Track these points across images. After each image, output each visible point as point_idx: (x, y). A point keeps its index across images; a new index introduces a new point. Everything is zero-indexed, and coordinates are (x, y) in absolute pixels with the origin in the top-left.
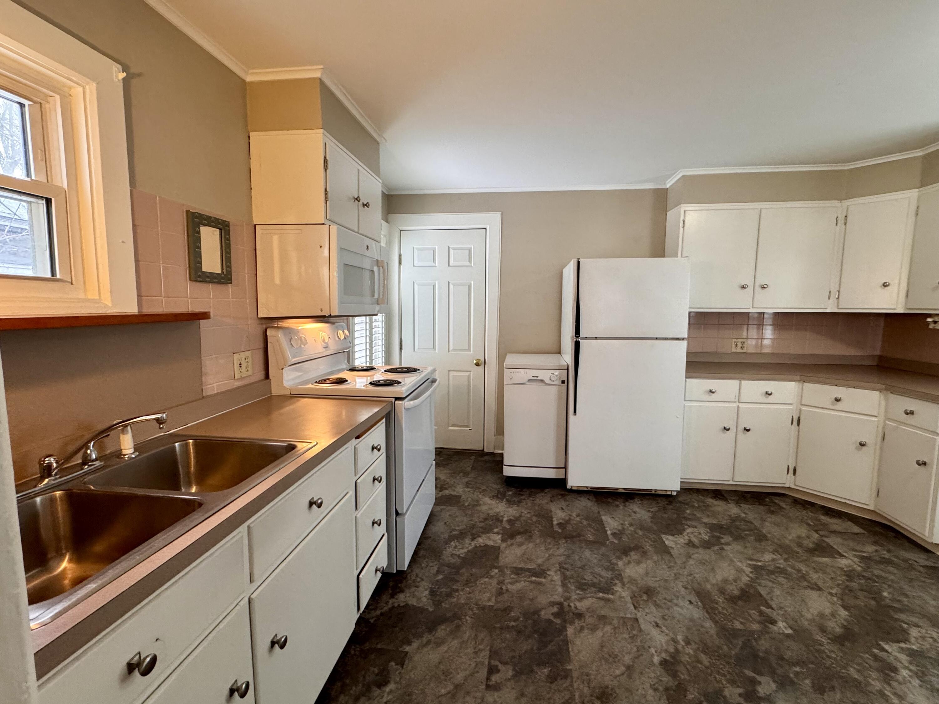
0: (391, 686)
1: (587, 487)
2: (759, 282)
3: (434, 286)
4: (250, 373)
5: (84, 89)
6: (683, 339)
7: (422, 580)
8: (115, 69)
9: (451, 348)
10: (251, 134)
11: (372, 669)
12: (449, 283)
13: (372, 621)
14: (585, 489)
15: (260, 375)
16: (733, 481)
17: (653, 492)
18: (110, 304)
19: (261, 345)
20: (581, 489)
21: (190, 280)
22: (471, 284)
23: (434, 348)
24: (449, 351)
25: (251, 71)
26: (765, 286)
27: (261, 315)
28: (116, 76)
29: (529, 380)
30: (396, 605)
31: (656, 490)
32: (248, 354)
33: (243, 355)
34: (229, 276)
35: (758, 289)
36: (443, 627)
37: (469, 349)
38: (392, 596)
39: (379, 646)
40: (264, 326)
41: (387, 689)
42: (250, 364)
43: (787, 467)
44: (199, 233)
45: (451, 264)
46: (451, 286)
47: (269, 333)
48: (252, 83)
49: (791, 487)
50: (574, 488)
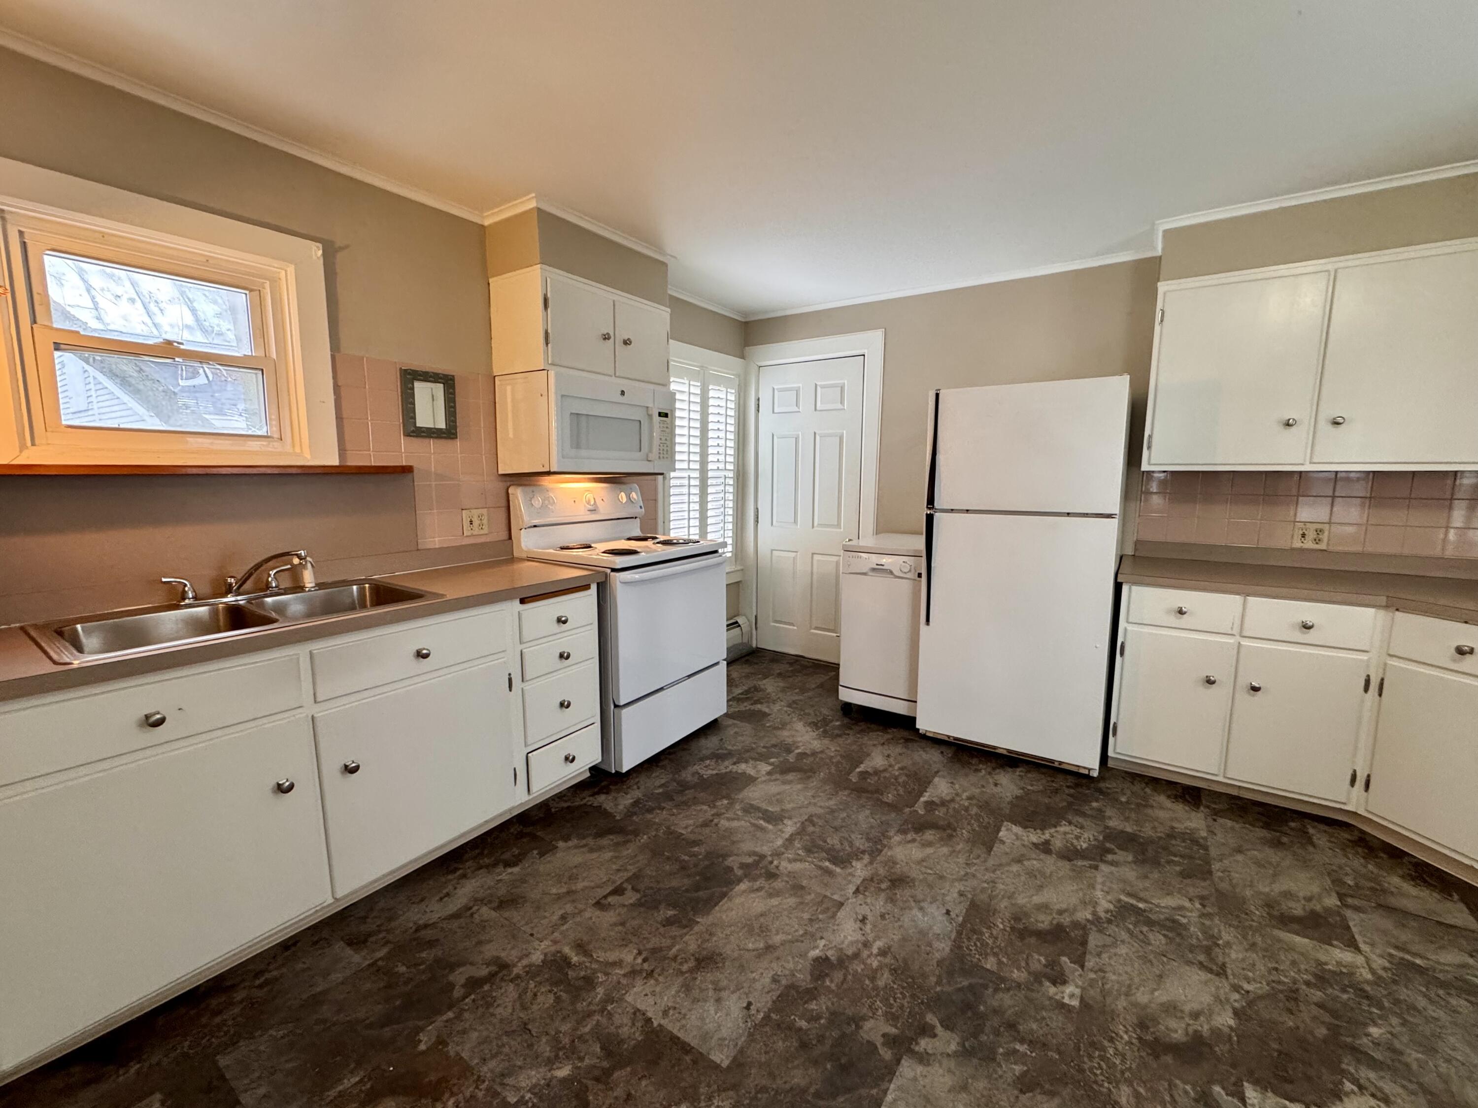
0: (516, 870)
1: (949, 737)
2: (1329, 411)
3: (797, 439)
4: (485, 531)
5: (286, 271)
6: (1109, 516)
7: (638, 788)
8: (314, 248)
9: (816, 524)
10: (491, 280)
11: (514, 849)
12: (815, 433)
13: (553, 810)
14: (946, 739)
15: (504, 535)
16: (1225, 777)
17: (1056, 765)
18: (309, 457)
19: (504, 503)
20: (939, 737)
21: (404, 435)
22: (843, 434)
23: (795, 522)
24: (813, 527)
25: (486, 214)
26: (1340, 420)
27: (501, 472)
28: (316, 255)
29: (874, 570)
30: (590, 803)
31: (1061, 763)
32: (485, 511)
33: (476, 513)
34: (453, 431)
35: (1324, 427)
36: (611, 837)
37: (838, 525)
38: (593, 795)
39: (539, 834)
40: (509, 484)
41: (510, 870)
42: (485, 522)
43: (1350, 772)
44: (413, 389)
45: (818, 408)
46: (818, 437)
47: (511, 491)
48: (490, 225)
49: (1359, 812)
50: (928, 734)
